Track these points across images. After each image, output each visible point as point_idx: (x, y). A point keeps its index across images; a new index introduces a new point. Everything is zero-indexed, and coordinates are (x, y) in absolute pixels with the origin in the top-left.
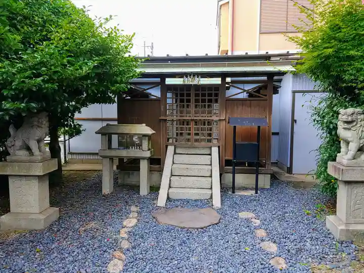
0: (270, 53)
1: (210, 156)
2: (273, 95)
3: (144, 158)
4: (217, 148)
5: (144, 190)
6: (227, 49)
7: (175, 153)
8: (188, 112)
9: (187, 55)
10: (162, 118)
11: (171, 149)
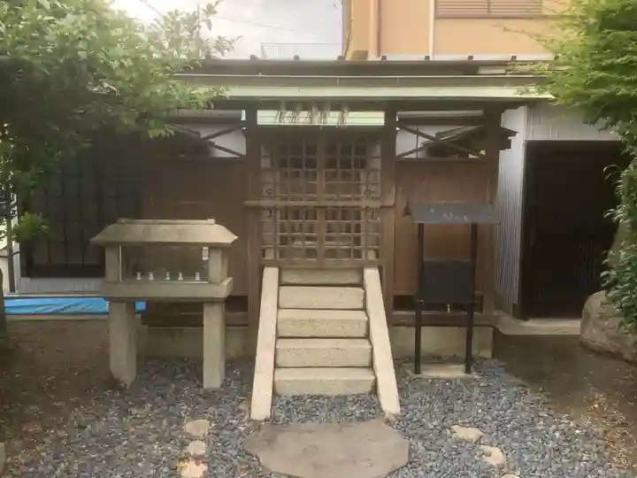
0: (477, 58)
1: (360, 290)
2: (501, 151)
3: (212, 301)
4: (377, 272)
5: (213, 376)
6: (366, 49)
7: (281, 284)
8: (312, 189)
9: (296, 57)
10: (251, 203)
11: (270, 275)
